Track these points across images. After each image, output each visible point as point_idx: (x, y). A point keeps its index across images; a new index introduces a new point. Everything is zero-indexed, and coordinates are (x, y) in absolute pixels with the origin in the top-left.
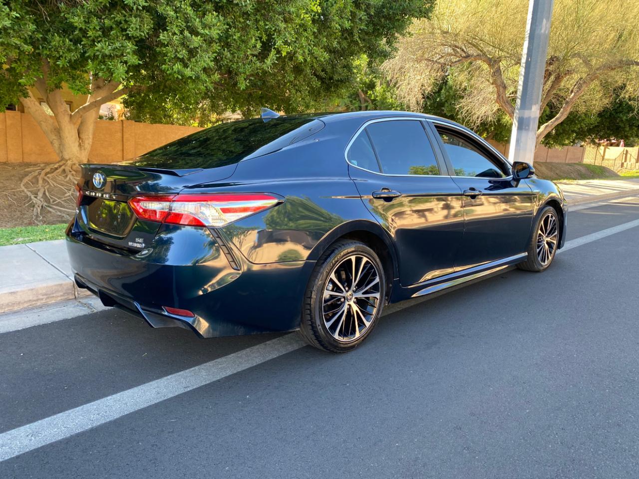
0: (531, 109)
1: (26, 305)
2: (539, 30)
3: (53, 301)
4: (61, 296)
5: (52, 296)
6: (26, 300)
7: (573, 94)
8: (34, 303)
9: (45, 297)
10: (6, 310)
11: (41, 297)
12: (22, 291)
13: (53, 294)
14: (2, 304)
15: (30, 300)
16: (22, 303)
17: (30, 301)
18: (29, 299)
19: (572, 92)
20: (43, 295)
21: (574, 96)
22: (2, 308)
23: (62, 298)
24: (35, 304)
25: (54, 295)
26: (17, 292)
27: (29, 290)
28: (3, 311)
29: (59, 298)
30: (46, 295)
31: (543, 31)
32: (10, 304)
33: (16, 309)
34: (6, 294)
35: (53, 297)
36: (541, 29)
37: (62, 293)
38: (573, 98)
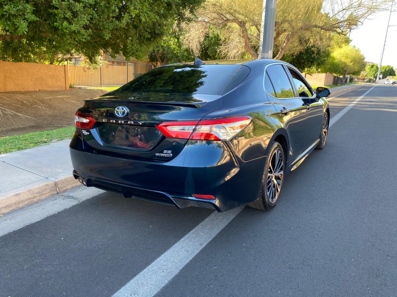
0: (268, 52)
1: (27, 202)
2: (271, 6)
3: (44, 197)
4: (49, 192)
5: (43, 193)
6: (27, 198)
7: (285, 44)
8: (32, 200)
9: (38, 195)
10: (14, 207)
11: (36, 195)
12: (24, 193)
13: (43, 192)
14: (12, 204)
15: (30, 198)
16: (24, 201)
17: (29, 199)
18: (28, 198)
19: (284, 42)
20: (37, 194)
21: (286, 45)
22: (12, 207)
23: (50, 194)
24: (33, 200)
25: (44, 192)
26: (20, 193)
27: (28, 191)
28: (12, 209)
29: (48, 194)
30: (39, 193)
31: (273, 7)
32: (16, 203)
33: (21, 206)
34: (13, 196)
35: (44, 194)
36: (272, 5)
37: (49, 191)
38: (285, 46)
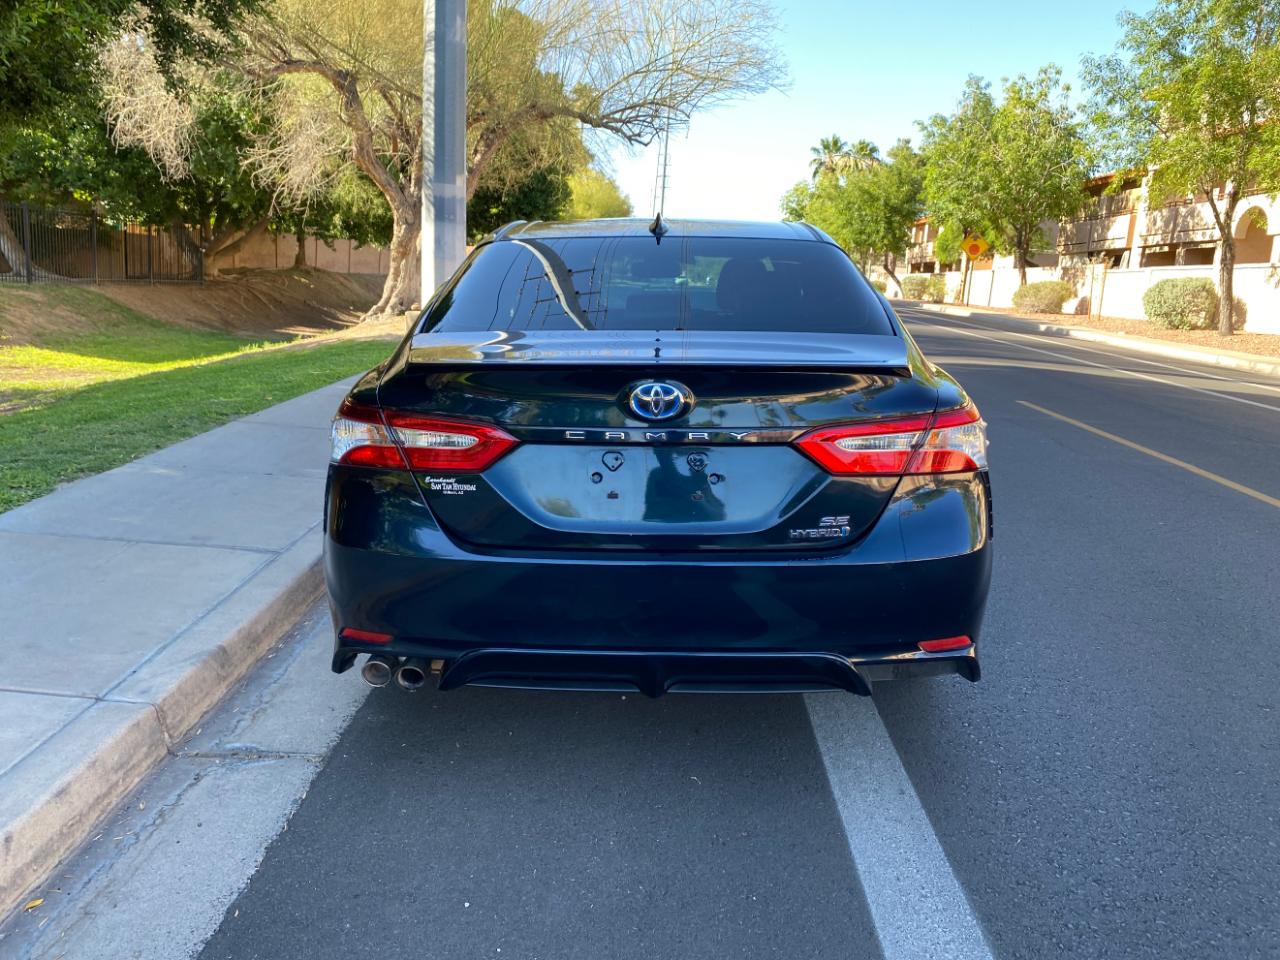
1: (93, 816)
3: (137, 780)
4: (147, 756)
5: (131, 764)
6: (91, 801)
8: (106, 802)
9: (121, 774)
10: (62, 850)
11: (114, 778)
12: (78, 778)
13: (131, 757)
14: (51, 839)
15: (98, 798)
16: (85, 816)
17: (98, 800)
18: (96, 796)
20: (116, 771)
22: (54, 851)
23: (150, 761)
24: (109, 804)
25: (134, 761)
26: (69, 784)
27: (89, 768)
28: (57, 862)
29: (145, 765)
30: (122, 766)
32: (65, 830)
33: (79, 840)
34: (49, 802)
35: (134, 766)
37: (145, 749)
